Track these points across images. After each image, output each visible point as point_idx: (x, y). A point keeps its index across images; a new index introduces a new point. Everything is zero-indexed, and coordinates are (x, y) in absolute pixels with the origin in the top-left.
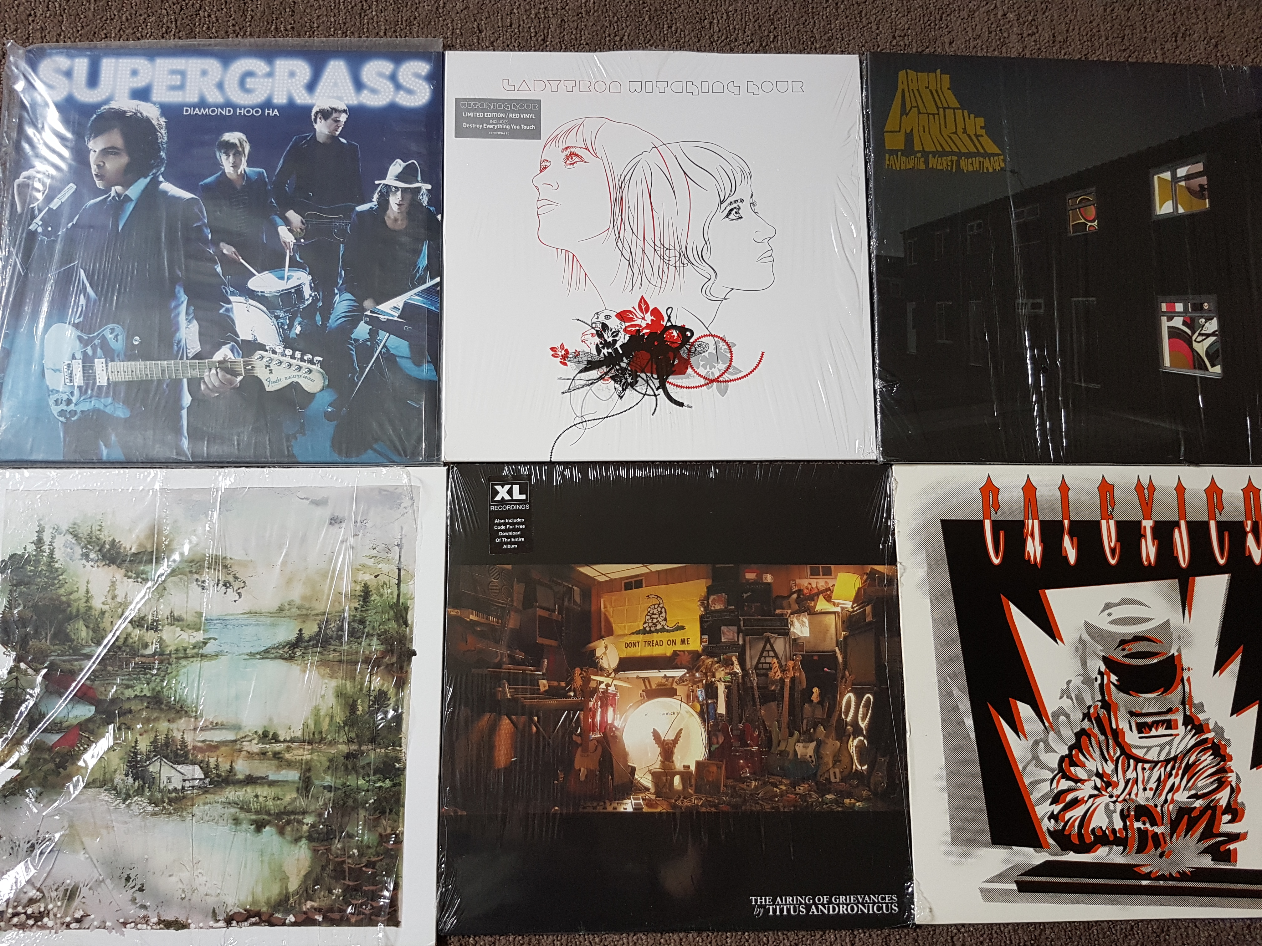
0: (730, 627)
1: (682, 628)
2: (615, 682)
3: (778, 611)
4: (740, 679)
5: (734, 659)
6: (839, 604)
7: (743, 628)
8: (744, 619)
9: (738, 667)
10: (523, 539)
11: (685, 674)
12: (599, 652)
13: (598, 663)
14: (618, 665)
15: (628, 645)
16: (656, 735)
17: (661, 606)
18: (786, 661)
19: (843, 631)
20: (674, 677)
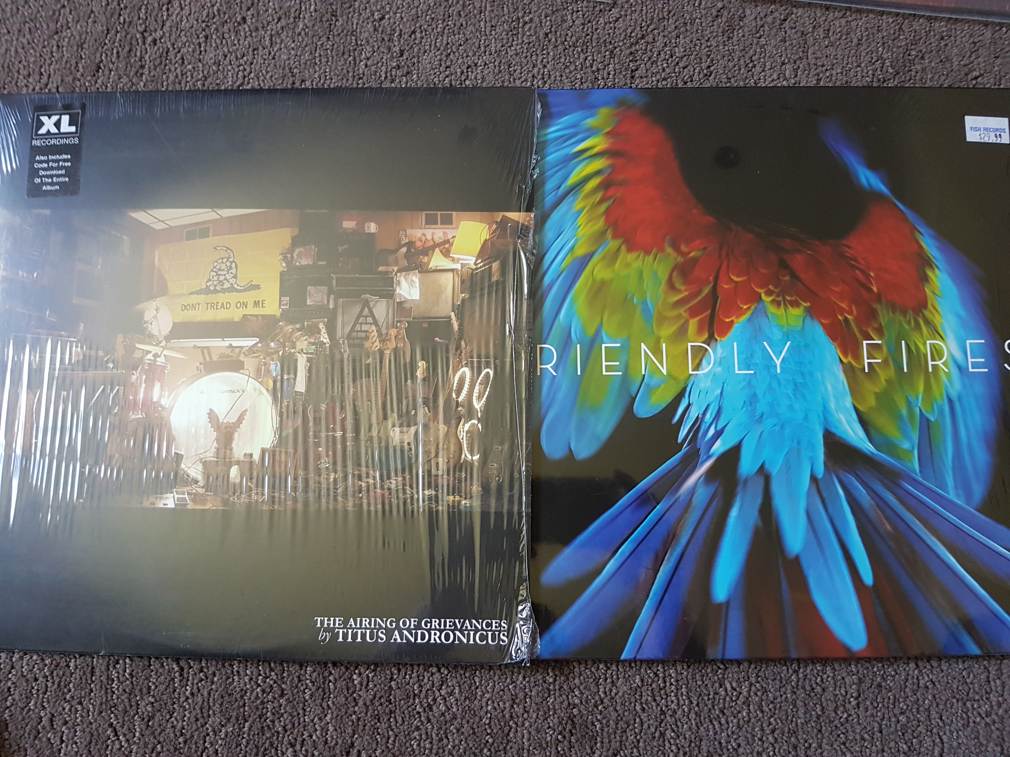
0: (318, 287)
1: (257, 287)
2: (166, 352)
3: (381, 269)
4: (328, 350)
5: (321, 326)
6: (459, 259)
7: (335, 289)
8: (336, 278)
9: (326, 336)
10: (67, 179)
11: (256, 344)
12: (148, 316)
13: (146, 328)
14: (170, 332)
15: (185, 307)
16: (212, 416)
17: (231, 260)
18: (387, 329)
19: (462, 293)
20: (241, 347)
